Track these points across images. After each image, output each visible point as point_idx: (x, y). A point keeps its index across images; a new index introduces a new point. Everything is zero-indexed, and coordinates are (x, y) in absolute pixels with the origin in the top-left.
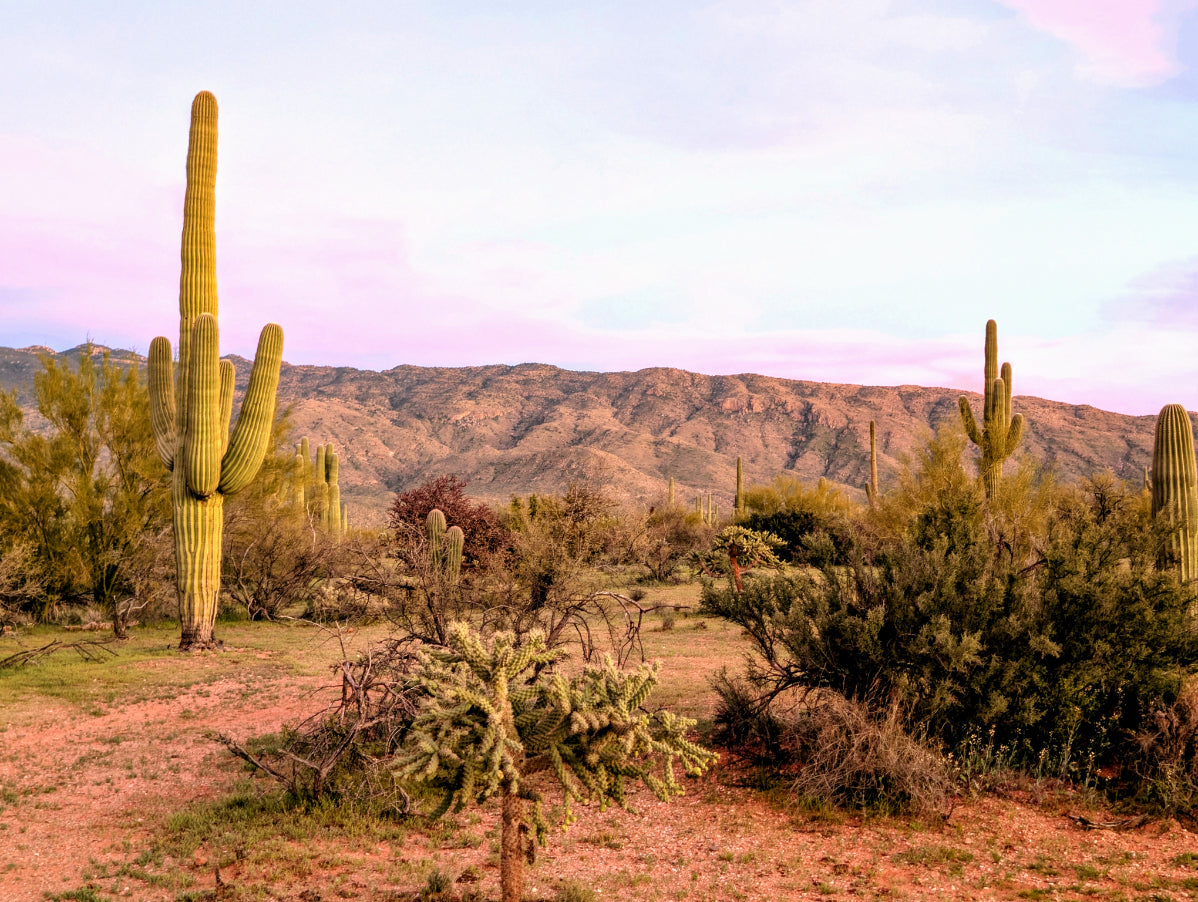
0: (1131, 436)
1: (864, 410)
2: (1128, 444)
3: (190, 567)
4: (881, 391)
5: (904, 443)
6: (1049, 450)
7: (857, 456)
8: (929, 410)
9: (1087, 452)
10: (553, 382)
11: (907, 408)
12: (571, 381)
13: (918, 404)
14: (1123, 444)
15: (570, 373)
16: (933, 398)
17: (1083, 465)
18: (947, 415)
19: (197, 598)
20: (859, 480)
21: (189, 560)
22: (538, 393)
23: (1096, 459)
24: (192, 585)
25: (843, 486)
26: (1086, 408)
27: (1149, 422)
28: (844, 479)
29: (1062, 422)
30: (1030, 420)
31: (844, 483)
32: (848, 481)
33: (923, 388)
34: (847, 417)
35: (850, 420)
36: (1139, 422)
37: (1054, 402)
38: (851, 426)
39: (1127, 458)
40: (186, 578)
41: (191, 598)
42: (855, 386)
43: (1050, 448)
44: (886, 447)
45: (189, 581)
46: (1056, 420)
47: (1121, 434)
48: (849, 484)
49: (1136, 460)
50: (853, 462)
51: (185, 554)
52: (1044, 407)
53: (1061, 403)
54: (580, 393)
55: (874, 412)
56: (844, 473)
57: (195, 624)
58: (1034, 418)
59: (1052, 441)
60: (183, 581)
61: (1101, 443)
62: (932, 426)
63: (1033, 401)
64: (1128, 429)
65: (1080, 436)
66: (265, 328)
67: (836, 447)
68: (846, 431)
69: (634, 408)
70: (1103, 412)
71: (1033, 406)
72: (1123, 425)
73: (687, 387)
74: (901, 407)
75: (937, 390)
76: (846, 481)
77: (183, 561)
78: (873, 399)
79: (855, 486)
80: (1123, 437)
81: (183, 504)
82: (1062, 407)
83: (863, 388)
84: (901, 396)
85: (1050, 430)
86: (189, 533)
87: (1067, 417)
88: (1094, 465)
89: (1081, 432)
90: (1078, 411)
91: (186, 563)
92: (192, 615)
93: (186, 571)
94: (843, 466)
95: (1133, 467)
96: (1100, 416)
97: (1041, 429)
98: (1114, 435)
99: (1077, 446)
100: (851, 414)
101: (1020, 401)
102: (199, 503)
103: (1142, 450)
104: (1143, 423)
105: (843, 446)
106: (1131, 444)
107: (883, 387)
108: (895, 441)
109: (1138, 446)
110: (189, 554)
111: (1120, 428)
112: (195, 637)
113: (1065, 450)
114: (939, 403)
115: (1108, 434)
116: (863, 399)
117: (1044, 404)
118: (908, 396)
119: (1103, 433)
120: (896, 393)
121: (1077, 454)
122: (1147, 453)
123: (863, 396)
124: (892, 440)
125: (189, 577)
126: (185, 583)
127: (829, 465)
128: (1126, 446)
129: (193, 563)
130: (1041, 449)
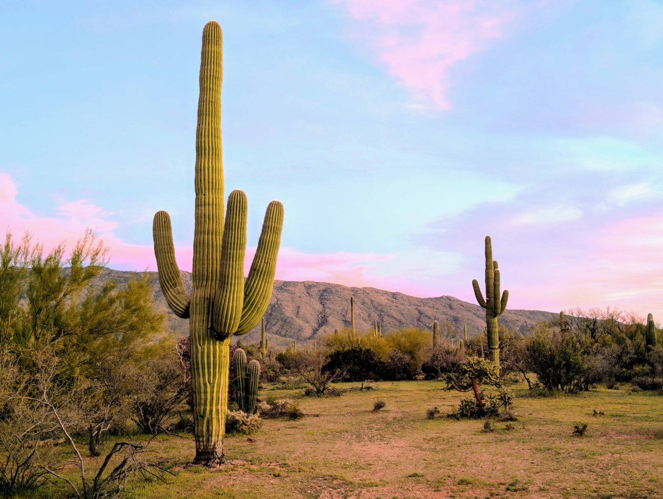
0: (420, 308)
1: (286, 294)
2: (419, 313)
3: (209, 396)
4: (295, 284)
5: (307, 312)
6: (380, 316)
7: (282, 319)
8: (320, 294)
9: (399, 317)
10: (107, 277)
11: (308, 293)
12: (118, 277)
13: (314, 291)
14: (417, 312)
15: (117, 272)
16: (322, 288)
17: (397, 323)
18: (329, 297)
19: (215, 422)
20: (283, 333)
21: (209, 390)
22: (98, 284)
23: (403, 320)
24: (211, 411)
25: (275, 336)
26: (399, 294)
27: (429, 301)
28: (275, 332)
29: (387, 301)
30: (370, 300)
31: (275, 334)
32: (277, 333)
33: (317, 283)
34: (277, 298)
35: (278, 300)
36: (424, 301)
37: (383, 291)
38: (279, 303)
39: (419, 320)
40: (205, 405)
41: (209, 422)
42: (281, 281)
43: (381, 314)
44: (297, 314)
45: (208, 408)
46: (383, 300)
47: (416, 307)
48: (277, 335)
49: (423, 321)
50: (280, 323)
51: (205, 385)
52: (377, 293)
53: (386, 291)
54: (124, 284)
55: (291, 295)
56: (275, 328)
57: (213, 443)
58: (372, 299)
59: (381, 311)
60: (202, 408)
61: (406, 312)
62: (321, 303)
63: (372, 290)
64: (419, 305)
65: (395, 308)
66: (270, 204)
67: (271, 314)
68: (276, 306)
69: (156, 292)
70: (407, 296)
71: (372, 293)
72: (417, 303)
73: (187, 281)
74: (306, 293)
75: (324, 284)
76: (276, 333)
77: (202, 390)
78: (290, 288)
79: (281, 336)
80: (417, 309)
81: (204, 344)
82: (386, 293)
83: (285, 282)
84: (305, 287)
85: (381, 305)
86: (209, 367)
87: (389, 298)
88: (403, 323)
89: (397, 306)
90: (394, 296)
91: (206, 392)
92: (209, 434)
93: (206, 399)
94: (274, 325)
95: (422, 324)
96: (405, 298)
97: (376, 305)
98: (412, 308)
99: (395, 314)
100: (279, 297)
101: (365, 290)
102: (218, 343)
103: (426, 316)
104: (426, 301)
105: (274, 314)
106: (420, 313)
107: (296, 282)
108: (302, 311)
109: (424, 313)
110: (208, 385)
111: (415, 305)
112: (212, 454)
113: (389, 316)
114: (324, 291)
115: (410, 307)
116: (285, 288)
117: (377, 292)
118: (309, 287)
119: (406, 307)
120: (303, 285)
121: (394, 318)
122: (428, 317)
123: (285, 286)
124: (300, 310)
125: (208, 404)
126: (205, 410)
127: (267, 324)
128: (418, 313)
129: (212, 392)
130: (377, 315)
